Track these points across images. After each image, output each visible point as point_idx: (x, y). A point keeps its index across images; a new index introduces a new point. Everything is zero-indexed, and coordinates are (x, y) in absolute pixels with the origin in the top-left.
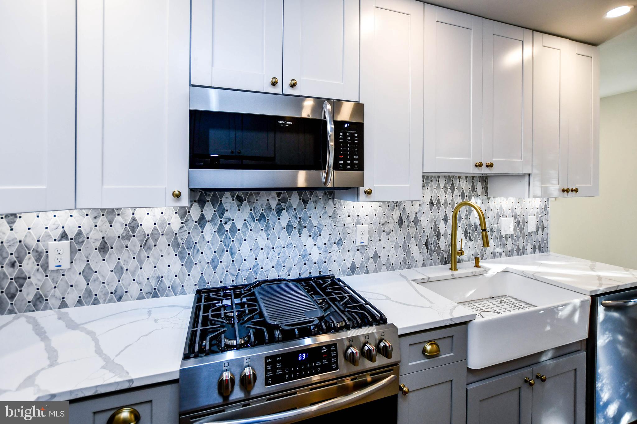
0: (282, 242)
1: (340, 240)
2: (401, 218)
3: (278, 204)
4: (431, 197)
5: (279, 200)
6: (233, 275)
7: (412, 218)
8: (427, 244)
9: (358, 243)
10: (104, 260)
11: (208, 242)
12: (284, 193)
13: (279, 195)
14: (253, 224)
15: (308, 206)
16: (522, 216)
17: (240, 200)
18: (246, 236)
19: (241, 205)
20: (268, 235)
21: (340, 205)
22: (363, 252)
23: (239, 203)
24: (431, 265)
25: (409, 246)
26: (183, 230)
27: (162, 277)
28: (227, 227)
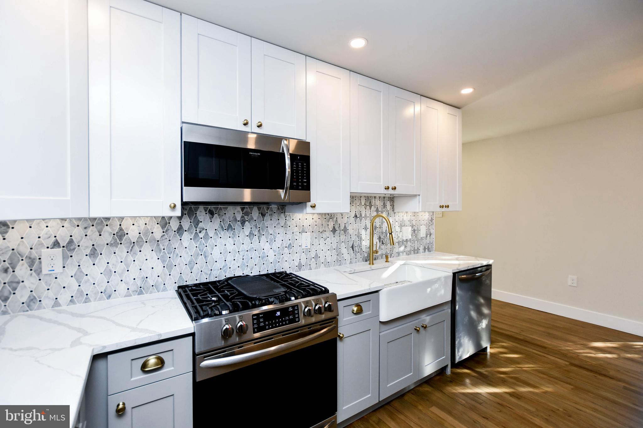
0: (245, 247)
1: (290, 244)
2: (334, 227)
3: (242, 217)
4: (356, 212)
5: (243, 213)
6: (206, 274)
7: (342, 228)
8: (352, 247)
9: (303, 247)
10: (94, 264)
11: (186, 248)
12: (247, 208)
13: (243, 209)
14: (222, 233)
15: (265, 218)
16: (417, 226)
17: (212, 213)
18: (217, 242)
19: (213, 217)
20: (235, 241)
21: (289, 218)
22: (307, 253)
23: (211, 216)
24: (356, 262)
25: (340, 248)
26: (164, 238)
27: (147, 278)
28: (201, 235)
